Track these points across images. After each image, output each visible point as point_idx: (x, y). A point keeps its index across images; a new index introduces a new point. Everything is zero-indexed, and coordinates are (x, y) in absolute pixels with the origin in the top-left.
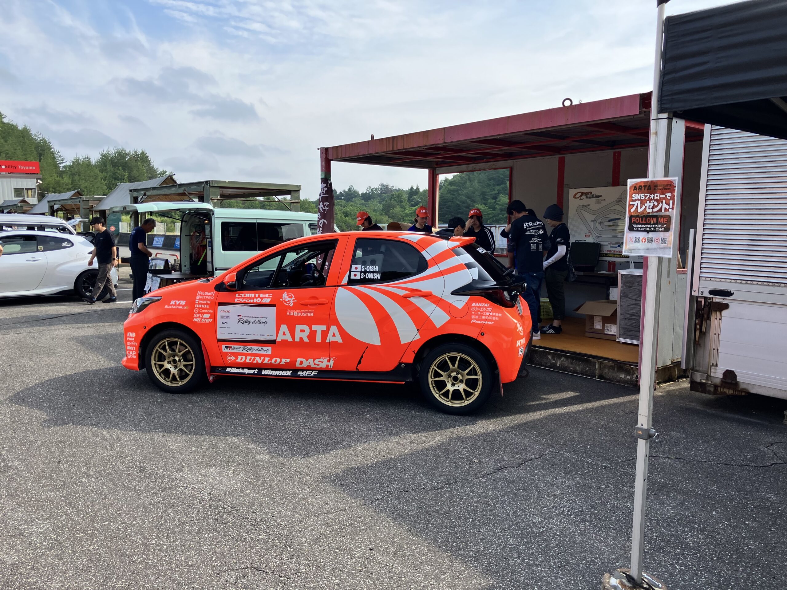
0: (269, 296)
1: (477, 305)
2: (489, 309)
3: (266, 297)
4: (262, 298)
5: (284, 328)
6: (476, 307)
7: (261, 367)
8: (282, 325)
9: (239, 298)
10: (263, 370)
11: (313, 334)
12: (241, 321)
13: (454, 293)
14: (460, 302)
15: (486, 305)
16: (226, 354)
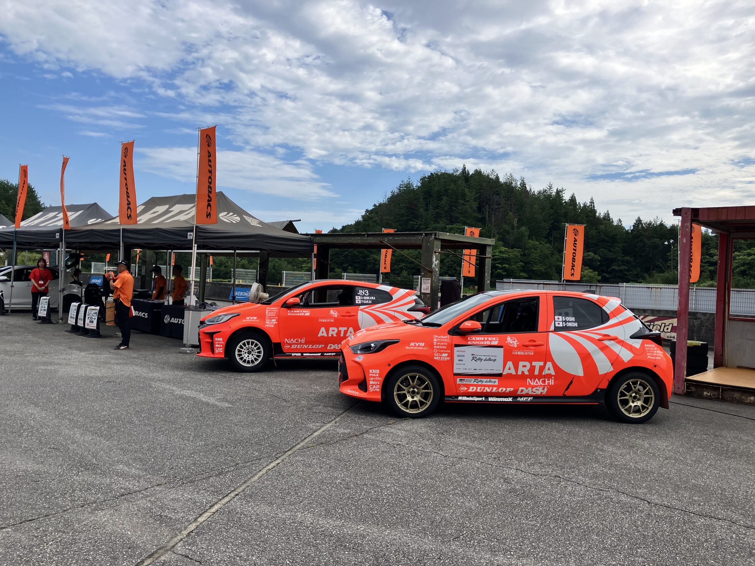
0: (496, 339)
1: (648, 345)
2: (656, 348)
3: (494, 339)
4: (491, 341)
5: (510, 364)
6: (647, 347)
7: (487, 395)
8: (508, 362)
9: (471, 341)
10: (489, 398)
11: (533, 368)
12: (474, 358)
13: (632, 337)
14: (637, 343)
15: (653, 346)
16: (460, 385)
